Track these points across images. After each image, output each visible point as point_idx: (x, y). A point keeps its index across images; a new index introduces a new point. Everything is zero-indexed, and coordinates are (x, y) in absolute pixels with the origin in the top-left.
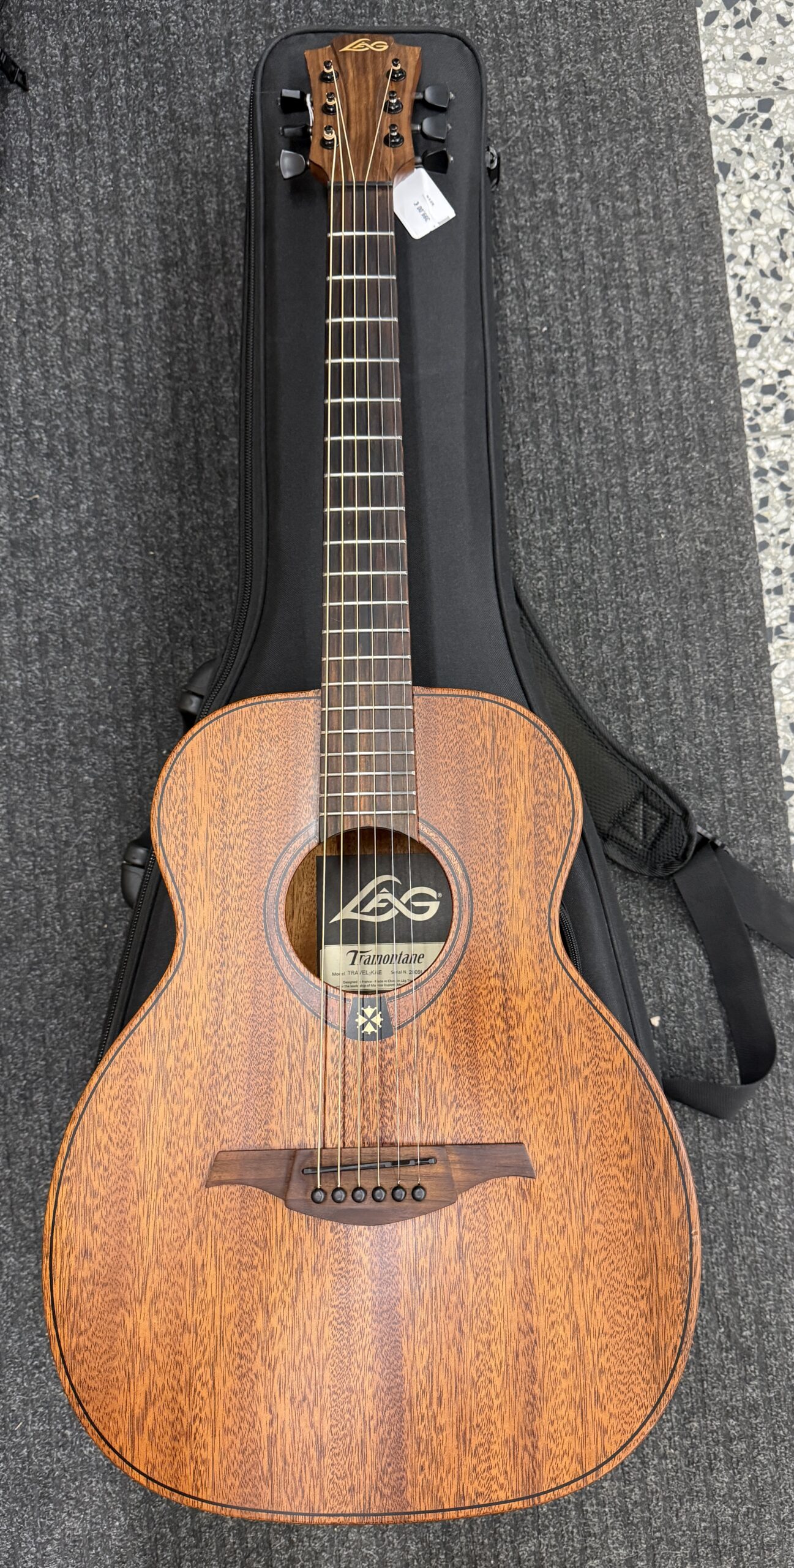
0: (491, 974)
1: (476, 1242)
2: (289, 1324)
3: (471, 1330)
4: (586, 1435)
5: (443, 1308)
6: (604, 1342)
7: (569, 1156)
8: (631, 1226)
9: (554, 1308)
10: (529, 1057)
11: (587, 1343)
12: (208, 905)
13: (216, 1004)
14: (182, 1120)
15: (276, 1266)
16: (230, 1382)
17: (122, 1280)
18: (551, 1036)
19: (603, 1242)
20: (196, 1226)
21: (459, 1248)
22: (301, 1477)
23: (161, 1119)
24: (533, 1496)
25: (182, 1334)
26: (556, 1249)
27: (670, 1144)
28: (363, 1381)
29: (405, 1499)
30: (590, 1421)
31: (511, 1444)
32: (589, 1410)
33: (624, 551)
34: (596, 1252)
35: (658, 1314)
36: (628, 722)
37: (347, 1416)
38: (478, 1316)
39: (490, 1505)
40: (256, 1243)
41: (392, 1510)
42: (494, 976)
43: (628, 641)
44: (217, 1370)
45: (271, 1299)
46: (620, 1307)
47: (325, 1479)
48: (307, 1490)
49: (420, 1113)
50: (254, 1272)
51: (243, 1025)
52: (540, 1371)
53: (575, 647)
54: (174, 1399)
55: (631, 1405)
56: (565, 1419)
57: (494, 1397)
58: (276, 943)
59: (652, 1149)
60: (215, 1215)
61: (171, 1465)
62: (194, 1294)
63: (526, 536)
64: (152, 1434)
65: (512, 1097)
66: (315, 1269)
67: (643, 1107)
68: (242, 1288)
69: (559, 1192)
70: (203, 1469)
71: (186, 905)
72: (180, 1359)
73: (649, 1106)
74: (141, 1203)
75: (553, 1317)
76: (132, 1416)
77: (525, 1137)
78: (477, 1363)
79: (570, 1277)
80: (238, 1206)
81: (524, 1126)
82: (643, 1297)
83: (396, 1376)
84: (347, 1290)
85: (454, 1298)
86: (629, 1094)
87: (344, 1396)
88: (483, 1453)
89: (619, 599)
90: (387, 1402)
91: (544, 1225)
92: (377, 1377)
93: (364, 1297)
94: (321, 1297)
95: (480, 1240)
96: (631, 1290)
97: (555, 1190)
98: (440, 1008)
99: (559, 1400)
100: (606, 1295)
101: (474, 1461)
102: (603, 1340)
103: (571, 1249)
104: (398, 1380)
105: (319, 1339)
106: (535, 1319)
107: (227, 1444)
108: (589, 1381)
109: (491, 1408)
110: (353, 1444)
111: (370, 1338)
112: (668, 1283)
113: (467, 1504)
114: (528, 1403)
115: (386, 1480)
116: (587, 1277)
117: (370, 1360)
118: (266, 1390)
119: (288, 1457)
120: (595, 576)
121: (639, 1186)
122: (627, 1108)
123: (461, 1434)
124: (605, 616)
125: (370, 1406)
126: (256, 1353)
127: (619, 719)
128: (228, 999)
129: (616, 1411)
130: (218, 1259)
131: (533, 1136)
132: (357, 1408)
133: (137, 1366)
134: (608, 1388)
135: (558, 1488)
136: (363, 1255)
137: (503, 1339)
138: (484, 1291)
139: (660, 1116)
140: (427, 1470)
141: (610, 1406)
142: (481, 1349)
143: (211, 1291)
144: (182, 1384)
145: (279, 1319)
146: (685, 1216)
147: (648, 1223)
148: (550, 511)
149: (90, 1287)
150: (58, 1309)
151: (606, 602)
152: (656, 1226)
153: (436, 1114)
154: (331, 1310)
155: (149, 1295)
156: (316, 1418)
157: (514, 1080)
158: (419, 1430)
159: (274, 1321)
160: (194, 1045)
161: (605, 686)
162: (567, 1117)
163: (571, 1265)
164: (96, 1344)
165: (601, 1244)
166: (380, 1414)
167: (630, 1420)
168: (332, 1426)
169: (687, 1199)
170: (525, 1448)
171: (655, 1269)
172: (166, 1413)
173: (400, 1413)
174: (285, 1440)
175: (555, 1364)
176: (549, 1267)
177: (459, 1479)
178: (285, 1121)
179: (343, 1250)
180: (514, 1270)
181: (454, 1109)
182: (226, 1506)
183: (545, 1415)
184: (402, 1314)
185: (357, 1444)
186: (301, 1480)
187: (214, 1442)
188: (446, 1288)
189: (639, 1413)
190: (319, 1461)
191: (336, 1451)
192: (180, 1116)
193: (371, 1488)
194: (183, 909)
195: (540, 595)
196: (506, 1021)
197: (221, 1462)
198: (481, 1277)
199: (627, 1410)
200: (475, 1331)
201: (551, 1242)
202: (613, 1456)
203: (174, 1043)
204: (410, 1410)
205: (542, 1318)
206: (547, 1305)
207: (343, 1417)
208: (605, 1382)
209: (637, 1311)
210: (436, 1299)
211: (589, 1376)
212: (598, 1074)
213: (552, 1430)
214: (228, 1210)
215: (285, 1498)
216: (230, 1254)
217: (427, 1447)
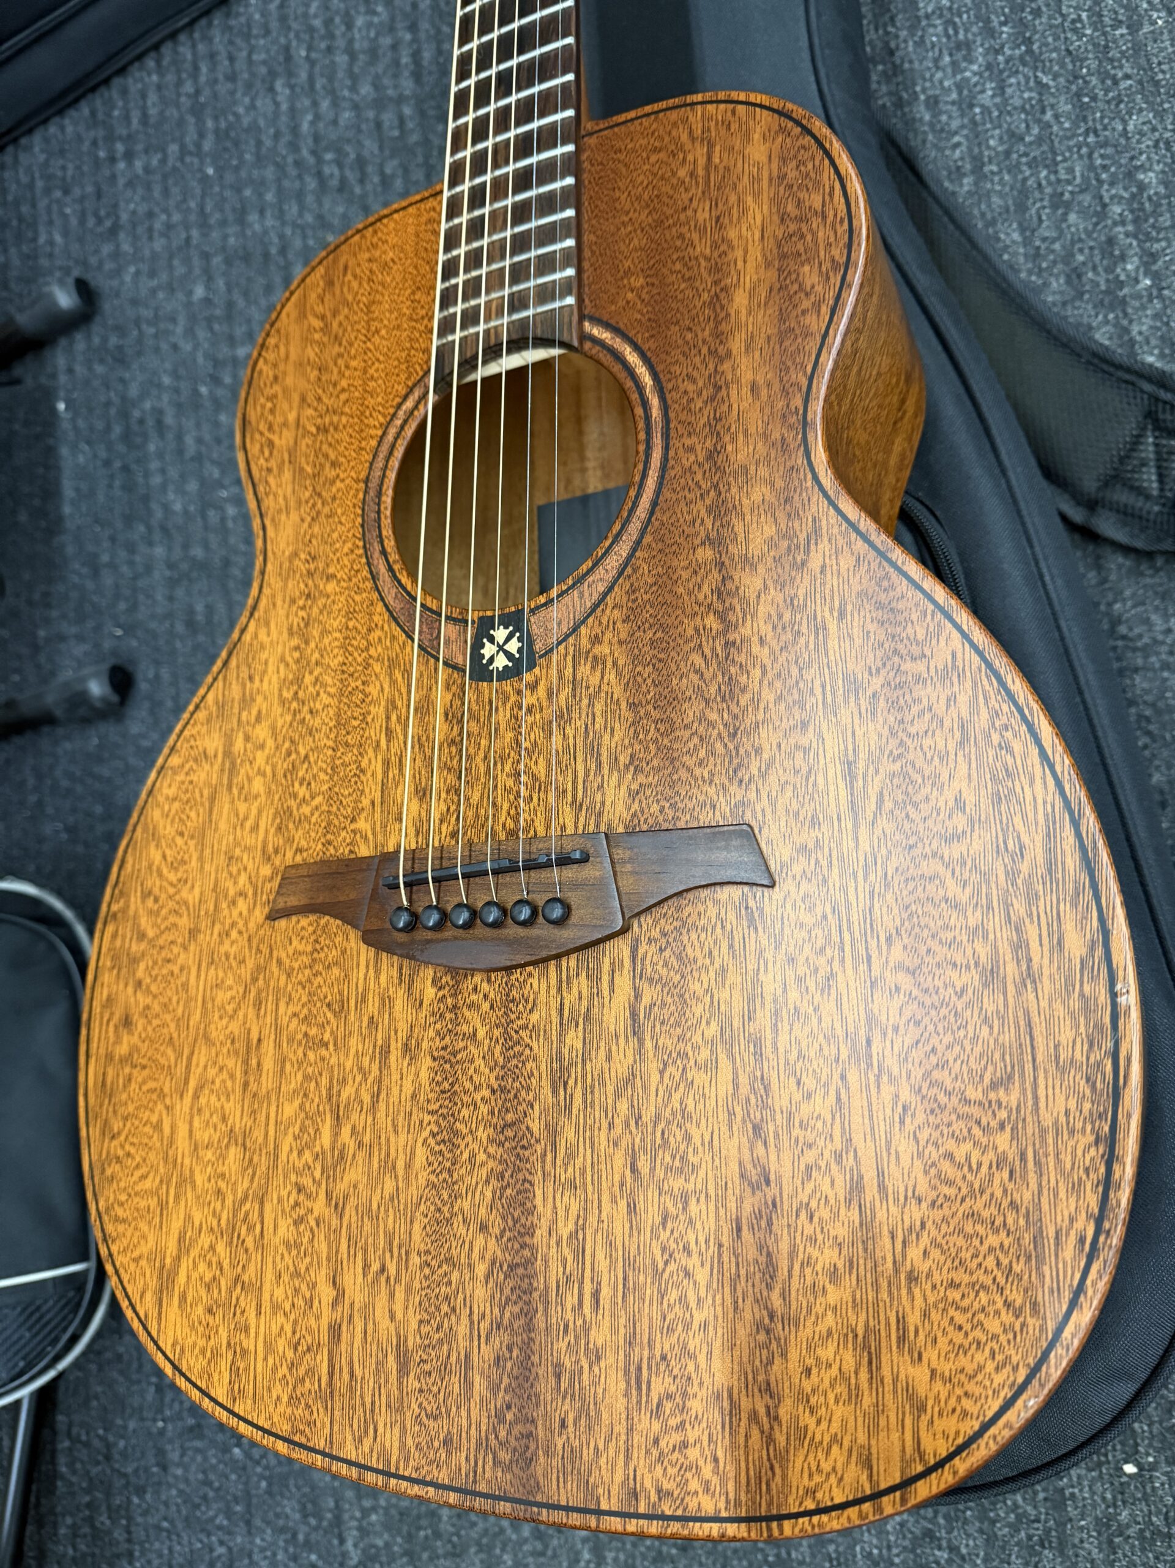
0: (697, 542)
1: (664, 1004)
2: (367, 1139)
3: (653, 1169)
4: (879, 1409)
5: (605, 1125)
6: (917, 1216)
7: (839, 843)
8: (973, 978)
9: (811, 1137)
10: (764, 673)
11: (881, 1215)
12: (294, 516)
13: (296, 655)
14: (248, 824)
15: (353, 1041)
16: (282, 1231)
17: (163, 1061)
18: (804, 630)
19: (911, 1009)
20: (255, 980)
21: (634, 1014)
22: (373, 1404)
23: (223, 826)
24: (769, 1519)
25: (227, 1146)
26: (815, 1021)
27: (1059, 803)
28: (471, 1249)
29: (533, 1476)
30: (888, 1380)
31: (726, 1404)
32: (885, 1358)
33: (1094, 65)
34: (896, 1029)
35: (1038, 1163)
36: (1125, 322)
37: (445, 1308)
38: (665, 1143)
39: (684, 1519)
40: (329, 1005)
41: (512, 1492)
42: (703, 543)
43: (1112, 198)
44: (268, 1207)
45: (344, 1095)
46: (950, 1145)
47: (408, 1414)
48: (381, 1430)
49: (575, 789)
50: (324, 1052)
51: (330, 681)
52: (783, 1265)
53: (1022, 229)
54: (212, 1248)
55: (980, 1358)
56: (834, 1371)
57: (693, 1304)
58: (377, 554)
59: (1018, 820)
60: (280, 962)
61: (203, 1351)
62: (246, 1085)
63: (930, 93)
64: (183, 1298)
65: (731, 746)
66: (406, 1047)
67: (996, 738)
68: (307, 1078)
69: (819, 910)
70: (242, 1366)
71: (268, 522)
72: (222, 1185)
73: (1009, 735)
74: (192, 948)
75: (810, 1157)
76: (163, 1267)
77: (754, 812)
78: (664, 1235)
79: (843, 1077)
80: (309, 948)
81: (753, 795)
82: (1002, 1126)
83: (523, 1246)
84: (452, 1085)
85: (623, 1106)
86: (965, 714)
87: (441, 1271)
88: (673, 1414)
89: (1091, 139)
90: (507, 1291)
91: (790, 973)
92: (492, 1243)
93: (478, 1097)
94: (414, 1096)
95: (670, 1000)
96: (976, 1111)
97: (811, 909)
98: (611, 613)
99: (822, 1328)
100: (921, 1118)
101: (656, 1426)
102: (915, 1213)
103: (844, 1020)
104: (526, 1253)
105: (408, 1166)
106: (773, 1157)
107: (275, 1330)
108: (884, 1295)
109: (687, 1326)
110: (453, 1359)
111: (484, 1172)
112: (1061, 1100)
113: (642, 1509)
114: (759, 1326)
115: (502, 1434)
116: (878, 1077)
117: (483, 1211)
118: (330, 1247)
119: (356, 1366)
120: (1049, 115)
121: (988, 896)
122: (962, 744)
123: (633, 1369)
124: (1071, 170)
125: (480, 1293)
126: (319, 1184)
127: (1106, 322)
128: (313, 645)
129: (946, 1368)
130: (278, 1030)
131: (768, 811)
132: (461, 1296)
133: (172, 1192)
134: (926, 1315)
135: (819, 1511)
136: (479, 1026)
137: (712, 1192)
138: (676, 1097)
139: (1034, 751)
140: (571, 1429)
141: (930, 1354)
142: (672, 1210)
143: (267, 1082)
144: (223, 1222)
145: (353, 1128)
146: (1099, 952)
147: (1011, 970)
148: (968, 45)
149: (127, 1070)
150: (92, 1100)
151: (1070, 149)
152: (1030, 977)
153: (601, 787)
154: (427, 1118)
155: (192, 1084)
156: (398, 1307)
157: (736, 717)
158: (559, 1352)
159: (346, 1131)
160: (268, 715)
161: (1079, 276)
162: (835, 771)
163: (844, 1054)
164: (128, 1155)
165: (908, 1013)
166: (496, 1311)
167: (977, 1391)
168: (421, 1322)
169: (1102, 920)
170: (754, 1416)
171: (1029, 1067)
172: (202, 1267)
173: (528, 1314)
174: (353, 1336)
175: (815, 1253)
176: (801, 1056)
177: (628, 1457)
178: (377, 816)
179: (448, 1016)
180: (731, 1056)
181: (630, 776)
182: (270, 1433)
183: (793, 1355)
184: (535, 1130)
185: (458, 1360)
186: (372, 1411)
187: (258, 1327)
188: (610, 1088)
189: (998, 1379)
190: (400, 1379)
191: (427, 1367)
192: (246, 818)
193: (479, 1444)
194: (264, 528)
195: (958, 168)
196: (722, 617)
197: (266, 1359)
198: (671, 1069)
199: (970, 1368)
200: (660, 1173)
201: (805, 1008)
202: (940, 1464)
203: (244, 714)
204: (546, 1310)
205: (787, 1157)
206: (796, 1132)
207: (438, 1309)
208: (919, 1301)
209: (991, 1155)
210: (593, 1106)
211: (884, 1285)
212: (899, 686)
213: (807, 1386)
214: (298, 953)
215: (349, 1437)
216: (295, 1021)
217: (571, 1385)
